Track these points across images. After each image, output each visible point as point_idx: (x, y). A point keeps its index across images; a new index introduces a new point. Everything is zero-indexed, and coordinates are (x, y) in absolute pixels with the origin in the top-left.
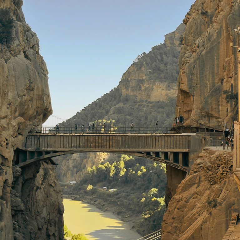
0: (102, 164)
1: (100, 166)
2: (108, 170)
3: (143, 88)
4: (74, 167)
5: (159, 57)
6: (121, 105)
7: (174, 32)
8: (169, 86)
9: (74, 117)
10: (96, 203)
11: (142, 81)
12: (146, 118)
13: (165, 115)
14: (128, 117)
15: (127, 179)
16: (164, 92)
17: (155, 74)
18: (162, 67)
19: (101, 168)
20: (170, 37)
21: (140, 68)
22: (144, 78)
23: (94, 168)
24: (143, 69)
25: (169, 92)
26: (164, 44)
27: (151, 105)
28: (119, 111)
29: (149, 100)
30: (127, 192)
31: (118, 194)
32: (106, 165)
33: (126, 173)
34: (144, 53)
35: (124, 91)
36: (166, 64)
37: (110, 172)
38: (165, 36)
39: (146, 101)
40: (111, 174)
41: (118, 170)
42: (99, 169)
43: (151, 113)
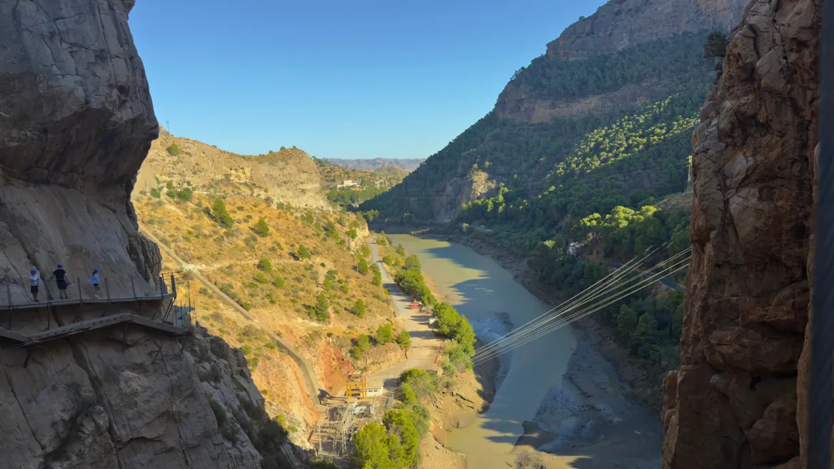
0: (479, 198)
1: (476, 201)
2: (486, 206)
3: (522, 109)
4: (448, 203)
5: (540, 71)
6: (498, 130)
7: (557, 40)
8: (553, 104)
9: (446, 148)
10: (473, 244)
11: (521, 101)
12: (527, 143)
13: (549, 138)
14: (506, 144)
15: (507, 215)
16: (548, 112)
17: (537, 91)
18: (544, 82)
19: (476, 204)
20: (552, 46)
21: (519, 86)
22: (523, 97)
23: (470, 203)
24: (522, 86)
25: (552, 111)
26: (546, 55)
27: (532, 128)
28: (496, 137)
29: (530, 123)
30: (508, 231)
31: (497, 233)
32: (482, 200)
33: (506, 209)
34: (523, 68)
35: (501, 116)
36: (549, 78)
37: (487, 208)
38: (547, 45)
39: (527, 124)
40: (489, 210)
41: (496, 205)
42: (475, 205)
43: (532, 137)
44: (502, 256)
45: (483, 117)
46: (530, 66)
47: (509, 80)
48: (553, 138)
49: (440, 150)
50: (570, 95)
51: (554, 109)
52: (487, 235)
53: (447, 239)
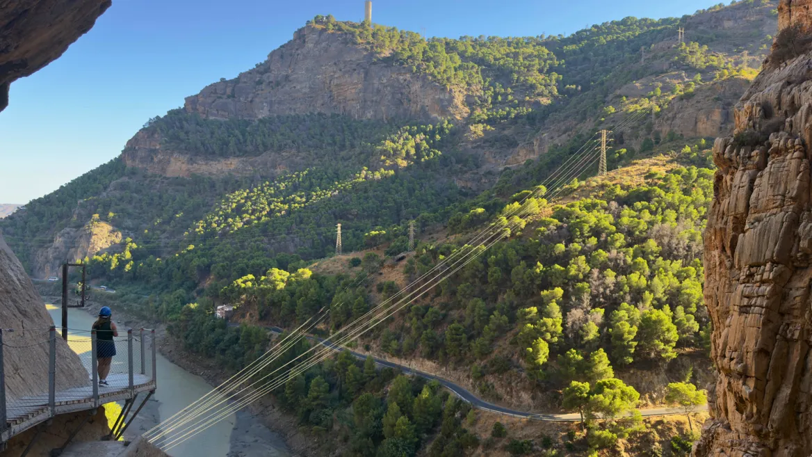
0: (98, 254)
1: (95, 257)
2: (109, 263)
3: (156, 160)
4: (55, 258)
5: (178, 124)
6: (125, 179)
7: (197, 96)
8: (191, 159)
9: (56, 192)
10: (90, 308)
11: (155, 151)
12: (160, 197)
13: (186, 194)
14: (135, 195)
15: (134, 274)
16: (184, 167)
17: (172, 144)
18: (182, 135)
19: (96, 260)
20: (191, 101)
21: (153, 134)
22: (158, 147)
23: (87, 259)
24: (156, 136)
25: (190, 166)
26: (184, 108)
27: (166, 181)
28: (123, 187)
29: (164, 175)
30: (136, 293)
31: (124, 295)
32: (104, 255)
33: (135, 267)
34: (158, 117)
35: (129, 163)
36: (187, 133)
37: (110, 266)
38: (186, 99)
39: (160, 176)
40: (112, 268)
41: (122, 263)
42: (93, 262)
43: (167, 191)
44: (130, 322)
45: (106, 163)
46: (165, 117)
47: (142, 127)
48: (190, 195)
49: (47, 193)
50: (210, 154)
51: (192, 164)
52: (111, 297)
53: (53, 301)
